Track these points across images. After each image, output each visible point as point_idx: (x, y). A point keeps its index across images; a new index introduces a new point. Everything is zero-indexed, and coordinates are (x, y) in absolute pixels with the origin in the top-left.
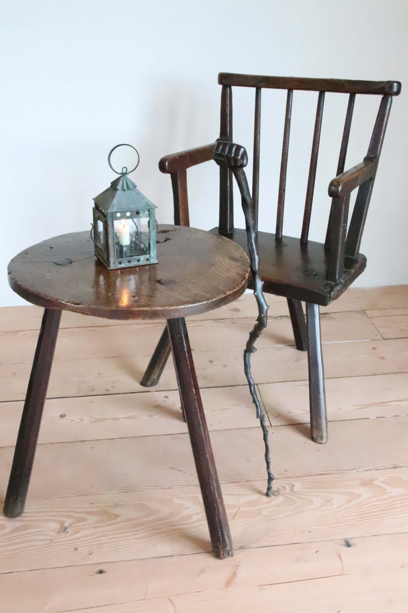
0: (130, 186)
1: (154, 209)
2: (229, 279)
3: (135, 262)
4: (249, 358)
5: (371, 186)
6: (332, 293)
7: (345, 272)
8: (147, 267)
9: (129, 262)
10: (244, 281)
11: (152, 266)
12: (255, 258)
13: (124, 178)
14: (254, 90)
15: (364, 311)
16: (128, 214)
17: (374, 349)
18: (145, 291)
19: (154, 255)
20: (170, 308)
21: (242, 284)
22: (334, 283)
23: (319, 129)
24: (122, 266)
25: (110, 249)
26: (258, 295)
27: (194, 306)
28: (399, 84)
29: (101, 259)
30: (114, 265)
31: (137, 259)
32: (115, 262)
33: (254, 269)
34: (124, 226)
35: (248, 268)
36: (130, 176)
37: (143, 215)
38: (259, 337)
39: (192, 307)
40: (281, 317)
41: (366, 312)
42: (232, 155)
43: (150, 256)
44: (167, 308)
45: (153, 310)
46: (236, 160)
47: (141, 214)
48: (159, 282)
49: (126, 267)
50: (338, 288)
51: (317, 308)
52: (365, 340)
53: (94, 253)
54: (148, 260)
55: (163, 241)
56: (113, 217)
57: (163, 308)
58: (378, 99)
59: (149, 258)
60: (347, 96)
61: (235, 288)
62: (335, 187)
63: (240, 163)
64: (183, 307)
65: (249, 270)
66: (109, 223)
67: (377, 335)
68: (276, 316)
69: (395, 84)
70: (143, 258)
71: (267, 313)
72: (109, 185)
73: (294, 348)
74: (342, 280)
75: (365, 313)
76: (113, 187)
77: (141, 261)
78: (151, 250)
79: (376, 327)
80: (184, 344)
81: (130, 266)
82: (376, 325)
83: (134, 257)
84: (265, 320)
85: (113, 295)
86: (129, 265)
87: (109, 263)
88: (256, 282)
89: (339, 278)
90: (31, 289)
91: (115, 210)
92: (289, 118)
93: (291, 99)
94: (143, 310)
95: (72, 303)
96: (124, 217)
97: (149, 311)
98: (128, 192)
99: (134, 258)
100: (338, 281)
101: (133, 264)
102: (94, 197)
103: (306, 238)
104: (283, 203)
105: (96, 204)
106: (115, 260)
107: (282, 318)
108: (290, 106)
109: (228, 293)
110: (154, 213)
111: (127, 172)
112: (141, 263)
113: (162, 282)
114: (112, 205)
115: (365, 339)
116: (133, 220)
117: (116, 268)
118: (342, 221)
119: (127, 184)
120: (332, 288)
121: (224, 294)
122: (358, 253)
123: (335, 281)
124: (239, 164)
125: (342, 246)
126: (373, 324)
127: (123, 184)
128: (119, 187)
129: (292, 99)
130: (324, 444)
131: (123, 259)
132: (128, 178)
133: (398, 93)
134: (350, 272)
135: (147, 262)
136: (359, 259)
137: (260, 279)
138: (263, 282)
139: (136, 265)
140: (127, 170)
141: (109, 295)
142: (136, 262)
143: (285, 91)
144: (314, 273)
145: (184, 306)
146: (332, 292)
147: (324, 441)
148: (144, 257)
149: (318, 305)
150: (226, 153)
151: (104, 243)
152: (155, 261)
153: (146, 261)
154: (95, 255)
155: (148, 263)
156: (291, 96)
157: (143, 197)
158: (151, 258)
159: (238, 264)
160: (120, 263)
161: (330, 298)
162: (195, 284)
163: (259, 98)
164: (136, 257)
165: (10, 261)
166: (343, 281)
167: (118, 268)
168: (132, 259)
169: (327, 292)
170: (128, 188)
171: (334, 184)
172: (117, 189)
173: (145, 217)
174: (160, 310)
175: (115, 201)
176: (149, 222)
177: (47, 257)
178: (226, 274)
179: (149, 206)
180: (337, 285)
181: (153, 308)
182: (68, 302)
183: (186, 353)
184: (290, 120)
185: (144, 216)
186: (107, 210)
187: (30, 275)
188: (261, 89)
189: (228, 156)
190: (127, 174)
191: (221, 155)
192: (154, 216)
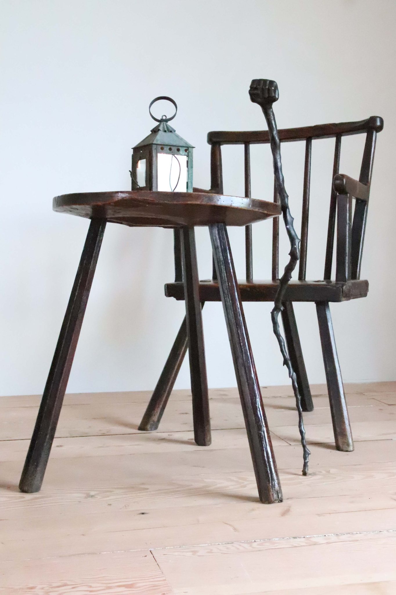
0: (170, 130)
1: (192, 149)
5: (365, 211)
6: (344, 287)
13: (164, 124)
25: (153, 179)
28: (382, 121)
36: (169, 123)
37: (183, 153)
42: (266, 87)
46: (269, 90)
47: (181, 151)
50: (350, 284)
56: (157, 150)
58: (363, 136)
62: (340, 180)
66: (154, 154)
67: (380, 404)
69: (378, 120)
89: (347, 278)
91: (159, 142)
98: (169, 134)
100: (348, 281)
105: (136, 151)
110: (192, 152)
119: (167, 128)
123: (345, 281)
124: (273, 95)
126: (374, 399)
127: (164, 127)
128: (160, 131)
130: (350, 451)
132: (167, 123)
133: (381, 128)
140: (166, 118)
147: (351, 448)
150: (261, 86)
157: (181, 139)
161: (342, 292)
163: (248, 151)
169: (340, 286)
171: (338, 176)
173: (184, 156)
176: (187, 162)
179: (188, 145)
186: (152, 142)
189: (262, 88)
190: (167, 120)
191: (256, 89)
192: (192, 156)
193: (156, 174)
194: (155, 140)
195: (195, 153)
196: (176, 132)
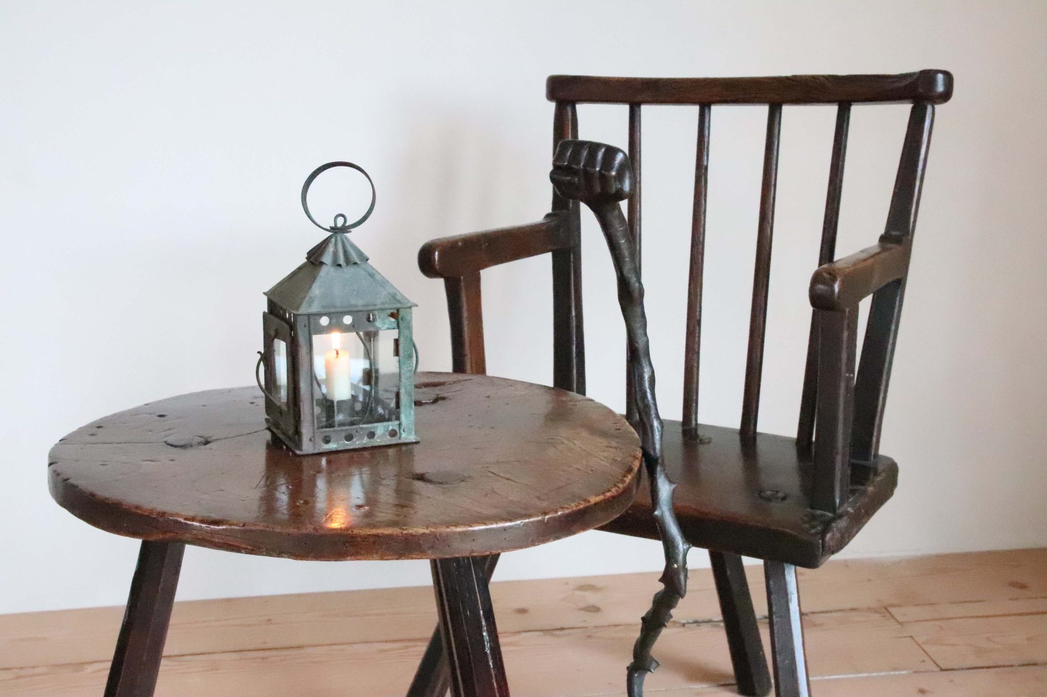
0: (354, 257)
1: (408, 310)
2: (592, 470)
3: (363, 439)
4: (641, 684)
5: (898, 298)
6: (829, 536)
7: (853, 492)
8: (391, 452)
9: (349, 438)
10: (630, 477)
11: (404, 448)
12: (652, 426)
13: (339, 238)
14: (625, 109)
15: (886, 608)
16: (348, 320)
17: (922, 691)
18: (387, 495)
19: (408, 422)
20: (449, 530)
21: (624, 482)
22: (830, 515)
23: (773, 183)
24: (332, 446)
25: (301, 404)
26: (662, 515)
27: (510, 527)
28: (949, 78)
29: (281, 436)
30: (311, 444)
31: (369, 431)
32: (314, 437)
33: (652, 453)
34: (337, 353)
35: (636, 451)
36: (354, 236)
37: (384, 323)
38: (665, 626)
39: (505, 529)
40: (696, 622)
41: (891, 609)
42: (595, 167)
43: (400, 425)
44: (444, 530)
45: (406, 534)
46: (604, 178)
47: (378, 320)
48: (421, 478)
49: (342, 448)
50: (842, 523)
51: (791, 577)
52: (897, 673)
53: (265, 425)
54: (393, 434)
55: (431, 401)
56: (312, 326)
57: (433, 530)
58: (902, 111)
59: (398, 430)
60: (832, 111)
61: (609, 491)
62: (824, 283)
63: (616, 188)
64: (483, 527)
65: (639, 454)
66: (302, 340)
67: (923, 661)
68: (684, 621)
69: (940, 77)
70: (381, 429)
71: (685, 562)
72: (303, 260)
73: (731, 691)
74: (848, 507)
75: (890, 613)
76: (312, 259)
77: (376, 436)
78: (403, 409)
79: (919, 642)
80: (485, 634)
81: (351, 447)
82: (920, 640)
83: (361, 426)
84: (682, 577)
85: (306, 503)
86: (347, 445)
87: (300, 440)
88: (657, 483)
89: (841, 504)
90: (103, 492)
91: (314, 309)
92: (705, 163)
93: (707, 124)
94: (382, 534)
95: (202, 521)
96: (336, 325)
97: (397, 536)
98: (349, 271)
99: (362, 428)
100: (839, 509)
101: (357, 443)
102: (266, 290)
103: (752, 427)
104: (697, 350)
105: (272, 304)
106: (314, 432)
107: (699, 626)
108: (706, 140)
109: (594, 500)
110: (408, 318)
111: (347, 224)
112: (378, 440)
113: (427, 476)
114: (311, 298)
115: (895, 669)
116: (358, 334)
117: (316, 451)
118: (844, 368)
119: (346, 253)
120: (827, 526)
121: (583, 503)
122: (876, 455)
123: (833, 508)
124: (614, 190)
125: (845, 425)
126: (911, 637)
127: (335, 254)
128: (327, 258)
129: (709, 125)
131: (331, 429)
132: (346, 238)
133: (946, 96)
134: (865, 492)
135: (393, 438)
136: (881, 468)
137: (665, 477)
138: (674, 486)
139: (365, 446)
140: (345, 221)
141: (298, 504)
142: (366, 438)
143: (694, 110)
144: (780, 495)
145: (486, 524)
146: (828, 533)
148: (384, 426)
149: (793, 567)
150: (582, 164)
151: (288, 399)
152: (412, 438)
153: (389, 437)
154: (269, 429)
155: (394, 441)
156: (707, 120)
157: (384, 283)
158: (402, 431)
159: (612, 442)
160: (327, 441)
161: (823, 546)
162: (510, 482)
163: (637, 124)
164: (365, 426)
165: (57, 441)
166: (850, 510)
167: (321, 451)
168: (357, 431)
169: (817, 533)
170: (348, 261)
171: (822, 275)
172: (322, 263)
173: (389, 329)
174: (424, 534)
175: (316, 290)
176: (397, 342)
177: (150, 433)
178: (584, 462)
179: (399, 301)
180: (840, 516)
181: (406, 529)
182: (193, 519)
183: (490, 657)
184: (706, 168)
185: (386, 326)
186: (297, 308)
187: (102, 467)
188: (640, 108)
189: (585, 172)
190: (345, 229)
191: (568, 170)
192: (409, 328)
193: (309, 393)
194: (307, 299)
195: (417, 318)
196: (368, 262)
